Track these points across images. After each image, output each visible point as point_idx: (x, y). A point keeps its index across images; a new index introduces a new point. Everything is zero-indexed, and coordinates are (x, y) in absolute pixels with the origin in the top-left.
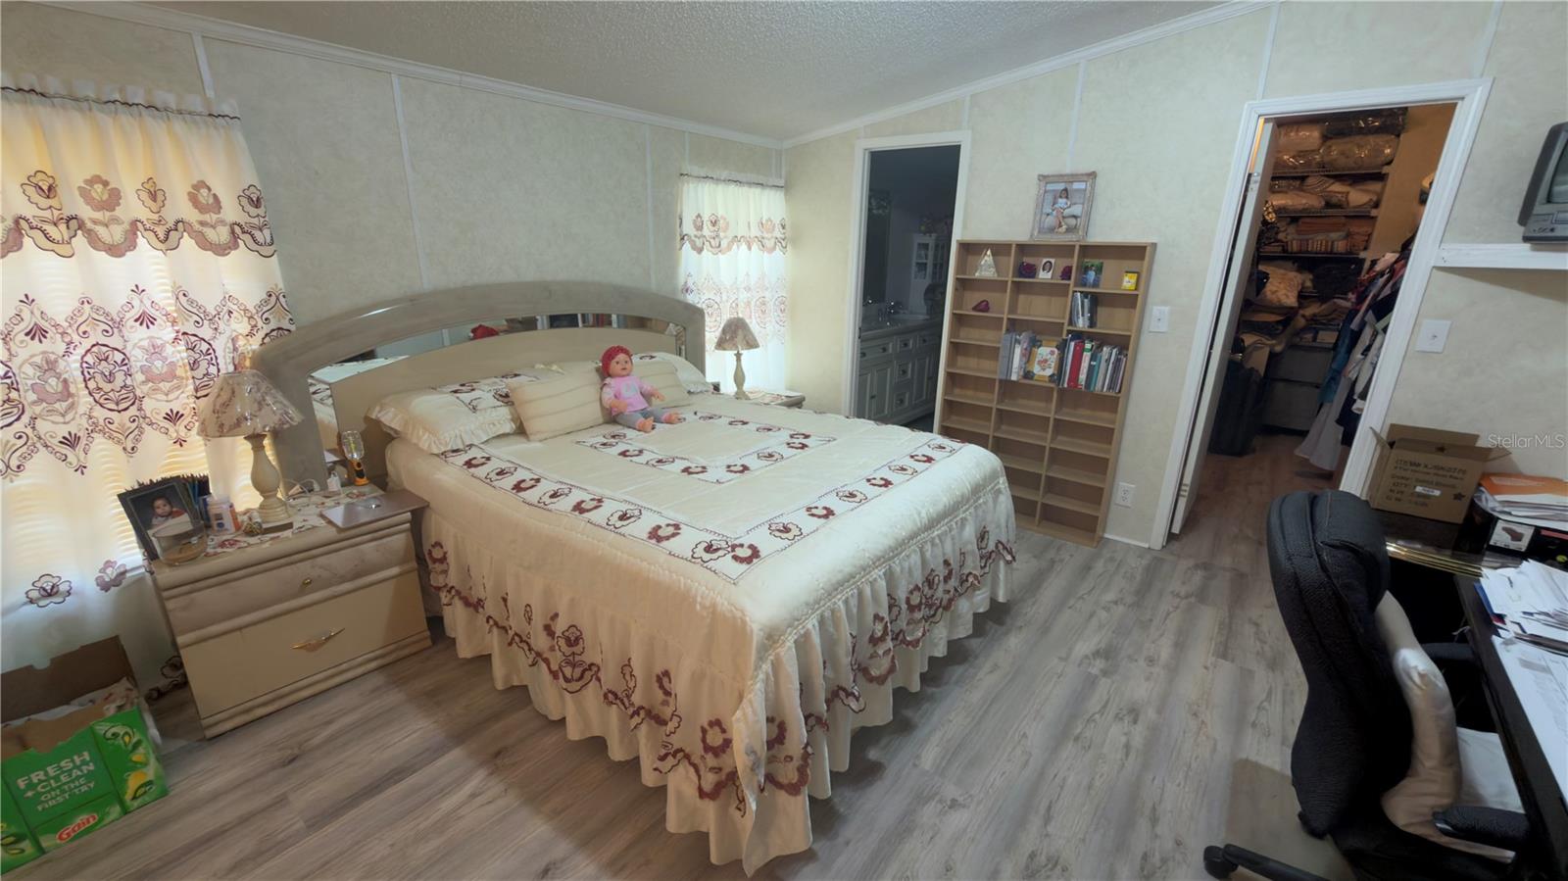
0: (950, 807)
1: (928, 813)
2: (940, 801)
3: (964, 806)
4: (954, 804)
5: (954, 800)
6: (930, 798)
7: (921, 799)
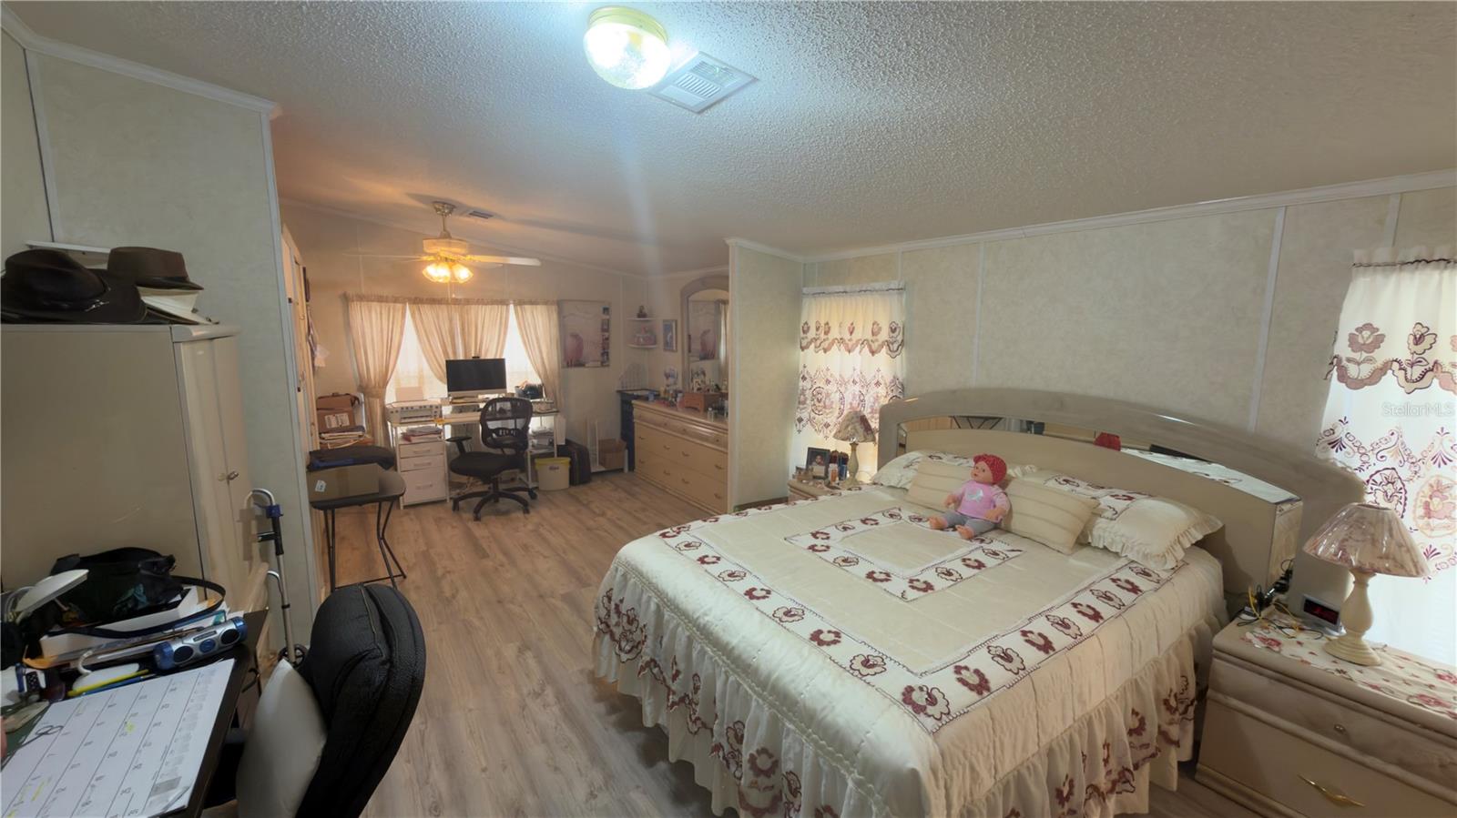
0: (592, 792)
1: (597, 776)
2: (601, 788)
3: (587, 801)
4: (592, 795)
5: (595, 797)
6: (606, 784)
7: (609, 778)
